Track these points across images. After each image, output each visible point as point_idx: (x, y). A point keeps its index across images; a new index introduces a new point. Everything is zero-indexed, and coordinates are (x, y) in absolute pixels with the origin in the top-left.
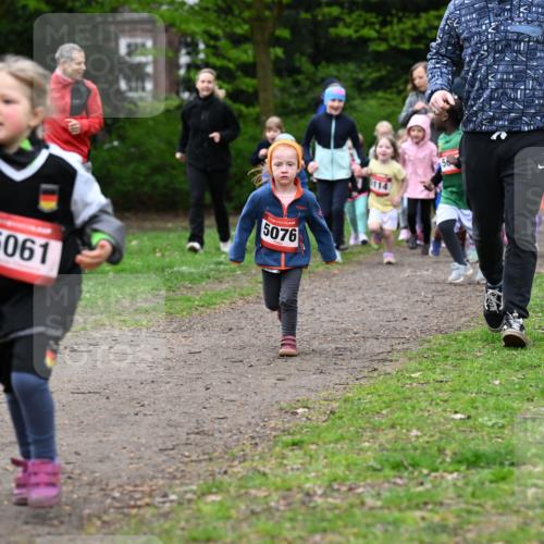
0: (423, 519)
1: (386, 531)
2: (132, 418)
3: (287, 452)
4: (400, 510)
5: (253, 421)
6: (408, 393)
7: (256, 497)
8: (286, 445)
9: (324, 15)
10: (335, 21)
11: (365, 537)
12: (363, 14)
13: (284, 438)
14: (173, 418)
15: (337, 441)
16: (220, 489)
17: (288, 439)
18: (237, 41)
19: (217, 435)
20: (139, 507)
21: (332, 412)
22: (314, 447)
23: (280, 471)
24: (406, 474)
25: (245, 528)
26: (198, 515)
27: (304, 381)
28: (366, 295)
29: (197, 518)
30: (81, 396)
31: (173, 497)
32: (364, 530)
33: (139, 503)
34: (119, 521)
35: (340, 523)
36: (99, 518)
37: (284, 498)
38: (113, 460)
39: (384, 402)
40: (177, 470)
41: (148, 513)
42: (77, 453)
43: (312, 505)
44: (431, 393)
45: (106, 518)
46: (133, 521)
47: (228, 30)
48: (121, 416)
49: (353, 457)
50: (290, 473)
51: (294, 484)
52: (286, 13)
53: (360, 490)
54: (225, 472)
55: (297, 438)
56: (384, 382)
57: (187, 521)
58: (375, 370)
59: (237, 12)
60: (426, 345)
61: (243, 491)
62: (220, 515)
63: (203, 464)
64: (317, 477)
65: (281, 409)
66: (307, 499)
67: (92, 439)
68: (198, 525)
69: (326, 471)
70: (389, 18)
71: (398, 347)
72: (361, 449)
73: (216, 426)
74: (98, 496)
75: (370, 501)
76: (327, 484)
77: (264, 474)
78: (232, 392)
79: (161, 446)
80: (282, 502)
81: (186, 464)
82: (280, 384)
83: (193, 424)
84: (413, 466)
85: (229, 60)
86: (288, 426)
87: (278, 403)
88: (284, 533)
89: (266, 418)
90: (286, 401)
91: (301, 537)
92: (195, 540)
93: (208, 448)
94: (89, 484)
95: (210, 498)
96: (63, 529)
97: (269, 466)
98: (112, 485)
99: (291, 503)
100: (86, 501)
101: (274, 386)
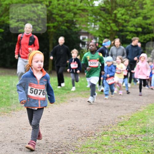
0: (152, 144)
2: (86, 117)
3: (120, 127)
5: (112, 120)
6: (145, 116)
7: (115, 136)
8: (120, 125)
10: (127, 35)
11: (140, 147)
14: (95, 117)
15: (131, 125)
16: (107, 134)
17: (120, 124)
19: (105, 122)
20: (89, 136)
21: (129, 119)
22: (126, 126)
23: (119, 131)
24: (147, 134)
25: (113, 143)
26: (103, 139)
27: (122, 112)
31: (96, 135)
32: (139, 145)
33: (89, 135)
34: (85, 139)
35: (134, 143)
38: (82, 126)
39: (141, 117)
40: (97, 129)
41: (91, 138)
42: (75, 124)
43: (127, 139)
44: (151, 116)
45: (82, 138)
46: (88, 139)
48: (84, 116)
49: (135, 129)
50: (122, 131)
51: (123, 134)
52: (118, 33)
53: (137, 136)
54: (107, 130)
55: (122, 124)
56: (139, 113)
58: (137, 110)
59: (107, 32)
60: (148, 106)
62: (107, 139)
63: (102, 128)
64: (128, 133)
65: (118, 117)
66: (126, 137)
67: (78, 121)
68: (103, 141)
69: (130, 132)
71: (142, 106)
72: (137, 127)
73: (104, 120)
74: (80, 133)
75: (140, 139)
76: (130, 134)
77: (116, 131)
78: (107, 113)
79: (93, 123)
80: (120, 138)
81: (98, 128)
82: (117, 112)
83: (99, 119)
84: (149, 132)
86: (120, 121)
87: (117, 116)
88: (122, 144)
89: (115, 119)
90: (119, 115)
91: (126, 146)
92: (103, 145)
93: (103, 125)
94: (78, 131)
95: (105, 136)
96: (73, 140)
97: (117, 129)
98: (83, 131)
99: (123, 138)
100: (77, 134)
101: (116, 112)
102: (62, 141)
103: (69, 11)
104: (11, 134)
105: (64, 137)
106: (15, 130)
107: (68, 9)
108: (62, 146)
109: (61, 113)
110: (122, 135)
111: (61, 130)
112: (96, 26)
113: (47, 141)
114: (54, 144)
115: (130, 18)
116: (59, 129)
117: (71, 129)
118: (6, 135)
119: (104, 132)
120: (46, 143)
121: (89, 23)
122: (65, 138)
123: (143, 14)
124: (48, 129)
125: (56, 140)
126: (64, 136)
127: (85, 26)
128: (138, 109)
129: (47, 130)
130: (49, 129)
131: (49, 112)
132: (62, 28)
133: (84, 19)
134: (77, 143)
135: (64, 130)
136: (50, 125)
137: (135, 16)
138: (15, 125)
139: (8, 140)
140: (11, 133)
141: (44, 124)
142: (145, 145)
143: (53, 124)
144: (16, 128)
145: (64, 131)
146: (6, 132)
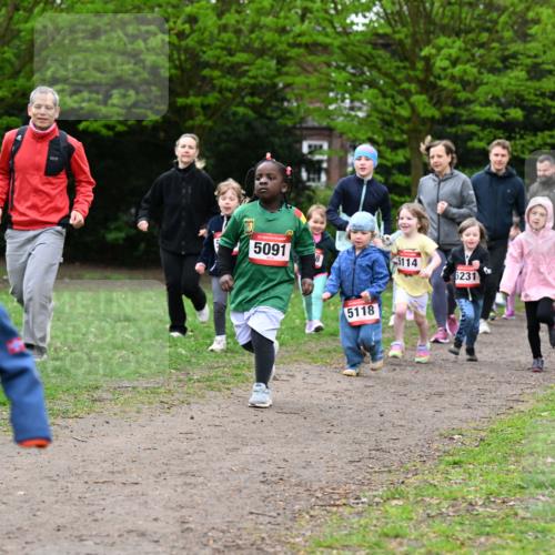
1: (537, 537)
2: (325, 435)
3: (449, 468)
4: (546, 522)
5: (420, 443)
6: (540, 428)
7: (430, 504)
8: (449, 464)
9: (463, 131)
10: (471, 135)
11: (520, 541)
12: (493, 130)
13: (447, 458)
14: (359, 436)
15: (488, 463)
16: (402, 496)
17: (450, 459)
18: (395, 146)
19: (393, 452)
20: (338, 506)
21: (482, 440)
22: (471, 466)
23: (446, 484)
24: (547, 492)
25: (424, 529)
26: (386, 516)
27: (456, 413)
28: (497, 348)
29: (386, 518)
30: (284, 416)
31: (364, 500)
32: (519, 536)
33: (338, 503)
34: (324, 516)
35: (500, 529)
36: (308, 513)
37: (453, 506)
38: (312, 467)
39: (523, 434)
40: (364, 478)
41: (346, 511)
42: (285, 460)
43: (475, 513)
45: (312, 513)
46: (334, 517)
47: (389, 138)
48: (317, 433)
49: (503, 477)
50: (454, 486)
51: (459, 495)
53: (512, 503)
54: (403, 483)
55: (457, 458)
56: (519, 418)
57: (378, 519)
58: (511, 408)
59: (396, 124)
60: (549, 391)
61: (419, 499)
63: (385, 475)
64: (476, 491)
65: (441, 435)
66: (470, 508)
67: (296, 450)
68: (387, 523)
69: (484, 486)
70: (513, 135)
71: (528, 391)
72: (508, 471)
73: (391, 445)
74: (305, 495)
75: (521, 513)
76: (484, 497)
77: (434, 486)
78: (401, 419)
79: (350, 459)
80: (450, 509)
81: (371, 474)
82: (438, 414)
83: (373, 443)
84: (552, 486)
85: (387, 160)
86: (447, 448)
87: (437, 429)
88: (456, 534)
89: (430, 442)
90: (444, 429)
91: (469, 539)
92: (387, 535)
93: (387, 462)
94: (296, 485)
95: (394, 502)
96: (279, 519)
97: (437, 479)
98: (315, 487)
99: (459, 510)
100: (296, 498)
101: (433, 416)
102: (240, 525)
103: (261, 53)
104: (57, 502)
105: (248, 509)
106: (69, 485)
107: (257, 45)
108: (240, 542)
109: (233, 422)
110: (455, 499)
111: (235, 483)
112: (357, 104)
113: (186, 526)
114: (210, 534)
115: (480, 73)
116: (228, 480)
117: (273, 479)
118: (35, 507)
119: (389, 489)
120: (183, 532)
121: (331, 94)
122: (252, 513)
123: (529, 57)
124: (188, 481)
125: (218, 521)
126: (246, 504)
127: (318, 105)
128: (515, 405)
129: (185, 484)
130: (193, 480)
131: (192, 418)
132: (235, 114)
133: (313, 80)
134: (295, 532)
135: (248, 484)
136: (195, 467)
137: (499, 65)
138: (69, 468)
139: (45, 524)
140: (53, 499)
141: (173, 462)
142: (539, 535)
143: (207, 464)
144: (72, 479)
145: (245, 488)
146: (38, 495)
